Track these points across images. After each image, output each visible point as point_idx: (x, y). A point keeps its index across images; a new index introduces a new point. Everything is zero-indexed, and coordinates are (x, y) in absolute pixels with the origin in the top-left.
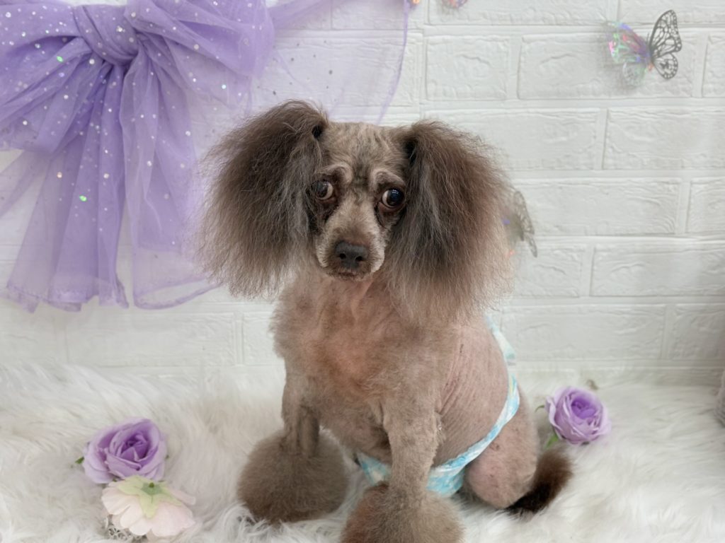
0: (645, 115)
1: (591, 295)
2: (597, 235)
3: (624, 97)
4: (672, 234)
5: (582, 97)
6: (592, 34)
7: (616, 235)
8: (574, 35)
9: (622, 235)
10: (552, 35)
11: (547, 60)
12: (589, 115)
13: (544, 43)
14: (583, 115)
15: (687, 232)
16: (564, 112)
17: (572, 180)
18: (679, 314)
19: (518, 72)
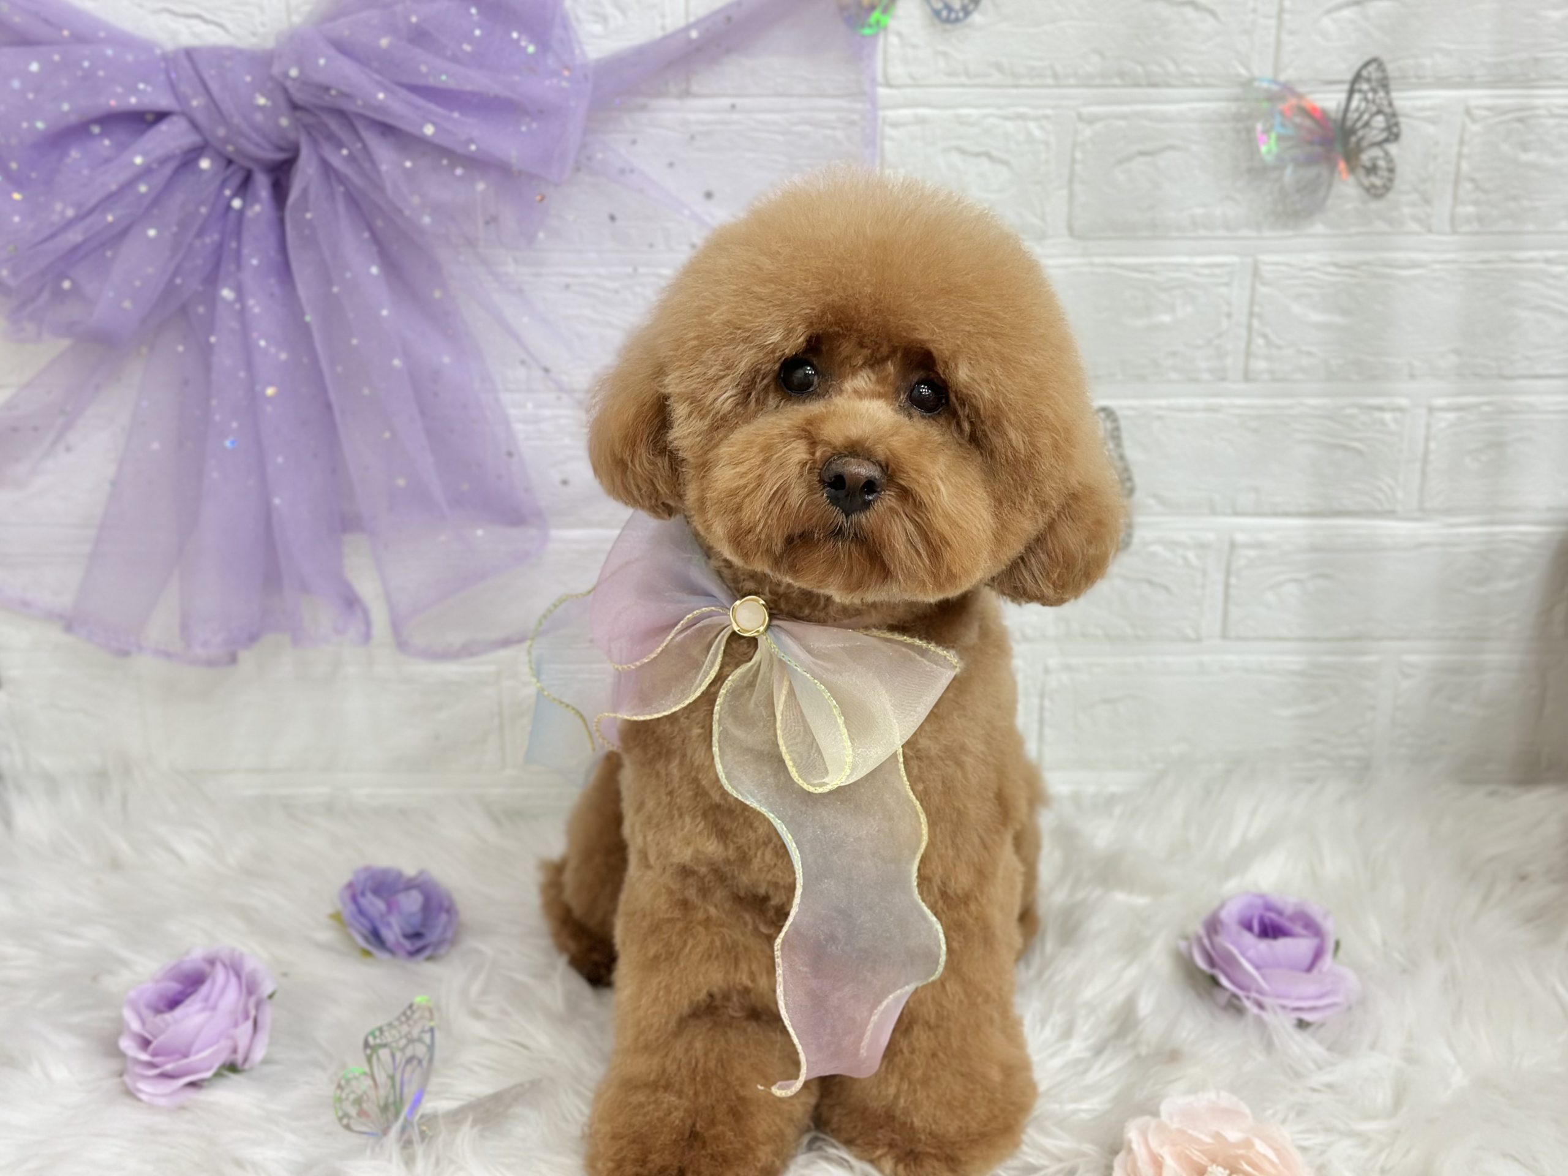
0: (1332, 269)
1: (1224, 636)
2: (1236, 514)
3: (1289, 233)
4: (1390, 514)
5: (1202, 232)
6: (1223, 104)
7: (1275, 514)
8: (1184, 107)
9: (1286, 514)
10: (1139, 107)
11: (1129, 158)
12: (1217, 271)
13: (1122, 123)
14: (1206, 271)
15: (1422, 510)
16: (1163, 264)
17: (1183, 402)
18: (1406, 676)
19: (1071, 181)
